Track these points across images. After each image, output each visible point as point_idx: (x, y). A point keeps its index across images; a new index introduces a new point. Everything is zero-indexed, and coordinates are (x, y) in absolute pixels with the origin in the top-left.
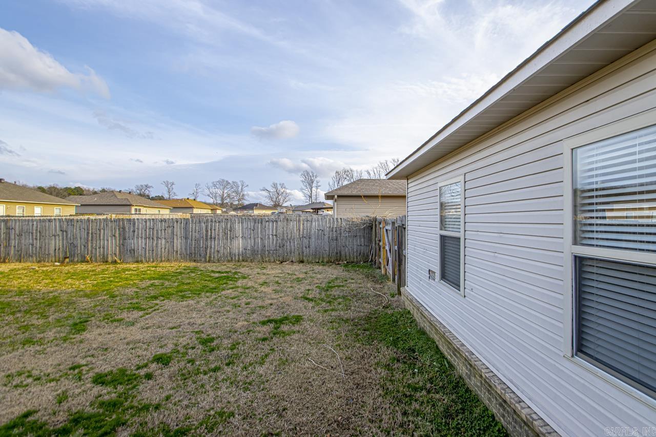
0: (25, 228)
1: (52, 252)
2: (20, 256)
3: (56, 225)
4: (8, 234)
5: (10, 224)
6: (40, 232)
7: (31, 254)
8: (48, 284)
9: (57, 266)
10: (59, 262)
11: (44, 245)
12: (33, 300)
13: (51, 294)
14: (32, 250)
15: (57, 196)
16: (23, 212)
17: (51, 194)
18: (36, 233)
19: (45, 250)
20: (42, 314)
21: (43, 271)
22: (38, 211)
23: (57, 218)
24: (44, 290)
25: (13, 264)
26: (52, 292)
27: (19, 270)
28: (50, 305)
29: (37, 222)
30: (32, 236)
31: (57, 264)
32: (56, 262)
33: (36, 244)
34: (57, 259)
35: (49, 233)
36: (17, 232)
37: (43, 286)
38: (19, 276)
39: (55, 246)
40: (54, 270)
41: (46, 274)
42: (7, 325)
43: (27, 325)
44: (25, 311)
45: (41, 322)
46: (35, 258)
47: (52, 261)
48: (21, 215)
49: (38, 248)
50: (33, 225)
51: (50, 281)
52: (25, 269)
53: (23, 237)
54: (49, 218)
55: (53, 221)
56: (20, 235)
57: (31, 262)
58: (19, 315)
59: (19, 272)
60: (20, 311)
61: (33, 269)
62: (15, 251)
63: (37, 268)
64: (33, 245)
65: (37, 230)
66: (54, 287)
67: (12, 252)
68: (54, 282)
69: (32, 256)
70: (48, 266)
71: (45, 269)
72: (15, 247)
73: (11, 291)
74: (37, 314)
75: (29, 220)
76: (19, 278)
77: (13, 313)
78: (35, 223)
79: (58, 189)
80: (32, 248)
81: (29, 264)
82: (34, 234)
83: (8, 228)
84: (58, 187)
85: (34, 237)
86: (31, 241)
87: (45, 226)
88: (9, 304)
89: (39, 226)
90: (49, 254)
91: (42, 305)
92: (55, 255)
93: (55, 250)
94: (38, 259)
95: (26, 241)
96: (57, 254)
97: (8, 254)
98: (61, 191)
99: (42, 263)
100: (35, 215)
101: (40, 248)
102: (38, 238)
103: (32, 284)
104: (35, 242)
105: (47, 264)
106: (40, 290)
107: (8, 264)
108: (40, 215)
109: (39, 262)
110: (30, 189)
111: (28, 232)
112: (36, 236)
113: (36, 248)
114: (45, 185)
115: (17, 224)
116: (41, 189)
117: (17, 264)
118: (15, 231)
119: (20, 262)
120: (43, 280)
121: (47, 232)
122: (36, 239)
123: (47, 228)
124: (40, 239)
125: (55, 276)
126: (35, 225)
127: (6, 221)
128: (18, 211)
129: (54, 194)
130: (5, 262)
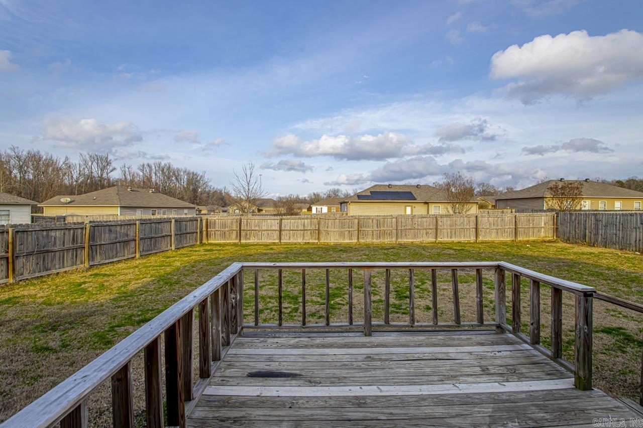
0: (610, 220)
1: (633, 243)
2: (606, 242)
3: (637, 219)
4: (597, 225)
5: (598, 217)
6: (622, 225)
7: (615, 242)
8: (630, 267)
9: (637, 255)
10: (639, 251)
11: (625, 235)
12: (618, 275)
13: (633, 274)
14: (616, 239)
15: (636, 189)
16: (605, 206)
17: (629, 188)
18: (619, 225)
19: (627, 240)
20: (626, 285)
21: (625, 257)
22: (618, 205)
23: (638, 212)
24: (627, 270)
25: (601, 249)
27: (605, 253)
28: (632, 281)
29: (620, 216)
30: (616, 227)
31: (638, 253)
32: (636, 251)
33: (619, 235)
34: (637, 249)
35: (631, 225)
36: (604, 224)
37: (626, 268)
38: (606, 257)
39: (636, 238)
40: (635, 257)
41: (628, 259)
42: (602, 285)
43: (616, 289)
44: (614, 281)
45: (626, 289)
46: (617, 246)
47: (632, 250)
48: (603, 209)
49: (621, 238)
50: (616, 218)
51: (632, 265)
52: (610, 254)
53: (609, 228)
54: (630, 212)
55: (635, 215)
56: (606, 226)
57: (614, 249)
58: (610, 282)
59: (605, 255)
60: (610, 280)
61: (617, 254)
62: (602, 238)
63: (620, 254)
64: (616, 235)
65: (620, 223)
66: (635, 270)
67: (600, 240)
68: (636, 267)
69: (615, 244)
70: (629, 254)
71: (627, 255)
72: (602, 235)
73: (602, 266)
74: (623, 284)
75: (613, 214)
76: (606, 259)
77: (606, 280)
78: (618, 217)
79: (637, 181)
80: (616, 237)
81: (613, 250)
82: (618, 226)
83: (597, 220)
84: (637, 179)
85: (618, 229)
86: (615, 231)
87: (627, 220)
88: (602, 274)
89: (621, 220)
90: (630, 244)
91: (626, 280)
92: (636, 246)
93: (636, 241)
94: (621, 247)
95: (611, 231)
96: (638, 245)
97: (597, 241)
98: (641, 183)
99: (624, 251)
100: (616, 209)
101: (623, 238)
102: (621, 229)
103: (617, 264)
104: (618, 232)
105: (628, 252)
106: (623, 270)
107: (596, 248)
108: (619, 209)
109: (621, 249)
110: (609, 184)
111: (612, 224)
112: (619, 228)
113: (619, 238)
114: (624, 178)
115: (604, 217)
116: (620, 184)
117: (604, 249)
118: (602, 222)
119: (606, 248)
120: (625, 263)
121: (629, 225)
122: (619, 230)
123: (629, 221)
124: (622, 231)
125: (636, 262)
126: (618, 219)
127: (595, 215)
128: (601, 205)
129: (633, 186)
130: (594, 246)
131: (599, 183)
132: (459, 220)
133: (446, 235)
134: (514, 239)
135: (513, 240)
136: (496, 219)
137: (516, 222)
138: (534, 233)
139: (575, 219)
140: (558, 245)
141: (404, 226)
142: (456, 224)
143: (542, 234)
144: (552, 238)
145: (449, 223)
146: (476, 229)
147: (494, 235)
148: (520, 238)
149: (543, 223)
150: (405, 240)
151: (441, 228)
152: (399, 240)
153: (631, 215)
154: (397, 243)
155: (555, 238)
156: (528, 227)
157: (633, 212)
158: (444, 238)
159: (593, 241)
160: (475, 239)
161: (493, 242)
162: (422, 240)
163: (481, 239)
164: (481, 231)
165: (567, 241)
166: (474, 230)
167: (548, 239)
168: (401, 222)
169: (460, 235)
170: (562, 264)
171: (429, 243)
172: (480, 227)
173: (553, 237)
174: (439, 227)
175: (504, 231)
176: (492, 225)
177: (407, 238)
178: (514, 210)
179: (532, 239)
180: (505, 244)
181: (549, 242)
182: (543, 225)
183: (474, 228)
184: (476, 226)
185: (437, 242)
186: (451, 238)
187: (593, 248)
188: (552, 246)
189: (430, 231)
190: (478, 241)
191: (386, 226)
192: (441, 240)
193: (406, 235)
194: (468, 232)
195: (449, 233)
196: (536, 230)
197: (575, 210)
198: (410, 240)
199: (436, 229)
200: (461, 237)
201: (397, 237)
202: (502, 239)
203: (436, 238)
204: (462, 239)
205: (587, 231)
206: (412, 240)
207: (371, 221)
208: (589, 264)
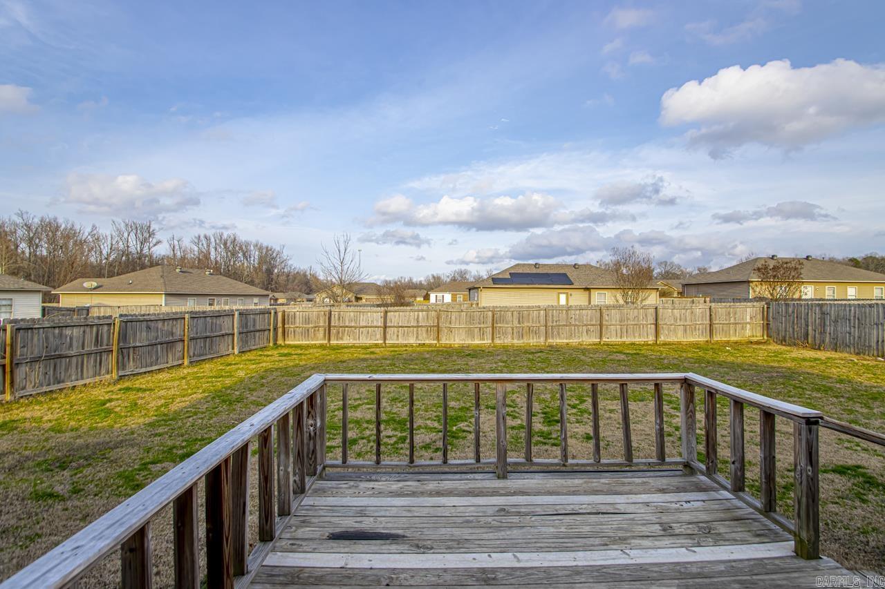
0: (842, 314)
1: (874, 344)
2: (836, 344)
3: (878, 312)
4: (823, 320)
5: (824, 308)
6: (858, 319)
7: (848, 344)
8: (870, 379)
9: (880, 361)
10: (882, 357)
11: (863, 334)
12: (854, 390)
13: (874, 389)
14: (850, 339)
15: (876, 270)
16: (834, 293)
17: (867, 268)
18: (855, 320)
19: (865, 341)
20: (865, 405)
21: (863, 365)
22: (852, 292)
23: (879, 302)
24: (867, 383)
25: (829, 353)
26: (875, 387)
27: (835, 359)
28: (875, 399)
29: (855, 308)
30: (850, 323)
31: (880, 359)
32: (878, 356)
33: (855, 334)
34: (880, 354)
35: (870, 321)
36: (832, 318)
37: (865, 379)
38: (837, 365)
39: (878, 338)
40: (877, 365)
41: (867, 368)
42: (832, 404)
43: (851, 410)
44: (848, 398)
45: (865, 411)
46: (852, 350)
47: (873, 355)
48: (831, 298)
49: (856, 338)
50: (850, 310)
51: (872, 376)
52: (842, 360)
53: (839, 324)
54: (869, 302)
55: (875, 306)
56: (836, 321)
57: (848, 353)
58: (842, 400)
59: (836, 361)
60: (842, 397)
61: (851, 360)
62: (830, 338)
63: (856, 361)
64: (850, 333)
65: (855, 316)
66: (878, 383)
67: (827, 340)
68: (878, 378)
69: (849, 346)
70: (869, 360)
71: (865, 362)
72: (830, 334)
73: (831, 378)
74: (861, 403)
75: (845, 304)
76: (837, 367)
77: (837, 397)
78: (852, 308)
79: (877, 259)
80: (850, 337)
81: (847, 355)
82: (852, 321)
83: (823, 313)
84: (877, 256)
85: (852, 324)
86: (848, 329)
87: (865, 313)
88: (831, 389)
89: (857, 312)
90: (870, 346)
91: (865, 397)
92: (878, 348)
93: (878, 341)
94: (857, 351)
95: (843, 328)
96: (880, 347)
97: (824, 342)
98: (883, 262)
99: (862, 355)
100: (849, 298)
101: (859, 337)
102: (857, 326)
103: (852, 375)
104: (852, 330)
105: (868, 358)
106: (861, 383)
107: (823, 352)
108: (854, 298)
109: (858, 354)
110: (839, 262)
111: (844, 318)
112: (854, 324)
113: (855, 338)
114: (859, 255)
115: (833, 309)
116: (854, 263)
117: (833, 353)
118: (830, 316)
119: (836, 351)
120: (864, 373)
121: (868, 320)
122: (854, 327)
123: (867, 315)
124: (859, 328)
125: (879, 372)
126: (853, 311)
127: (821, 306)
128: (829, 292)
129: (872, 266)
130: (820, 350)
131: (826, 261)
132: (632, 313)
133: (614, 333)
134: (708, 338)
135: (707, 341)
136: (683, 311)
137: (711, 315)
138: (736, 330)
139: (793, 312)
140: (770, 347)
141: (556, 322)
142: (628, 319)
143: (748, 332)
144: (762, 338)
145: (618, 317)
146: (656, 325)
147: (680, 333)
148: (717, 338)
149: (748, 317)
150: (558, 341)
151: (607, 323)
152: (549, 341)
153: (870, 306)
154: (547, 344)
155: (765, 337)
156: (727, 322)
157: (873, 302)
158: (612, 338)
159: (818, 342)
160: (654, 339)
161: (679, 343)
162: (580, 340)
163: (662, 338)
164: (663, 327)
165: (783, 341)
166: (653, 326)
167: (755, 339)
168: (553, 316)
169: (634, 334)
170: (775, 375)
171: (590, 345)
172: (660, 322)
173: (763, 336)
174: (604, 323)
175: (694, 328)
176: (678, 320)
177: (560, 338)
178: (708, 299)
179: (733, 339)
180: (696, 346)
181: (758, 343)
182: (748, 320)
183: (653, 324)
184: (656, 320)
185: (602, 343)
186: (621, 337)
187: (819, 353)
188: (761, 349)
189: (592, 328)
190: (658, 342)
191: (531, 321)
192: (607, 340)
193: (558, 334)
194: (645, 329)
195: (619, 331)
196: (739, 327)
197: (793, 300)
198: (565, 341)
199: (601, 325)
200: (635, 337)
201: (546, 337)
202: (692, 340)
203: (601, 337)
204: (637, 340)
205: (810, 328)
206: (567, 341)
207: (510, 314)
208: (813, 374)
